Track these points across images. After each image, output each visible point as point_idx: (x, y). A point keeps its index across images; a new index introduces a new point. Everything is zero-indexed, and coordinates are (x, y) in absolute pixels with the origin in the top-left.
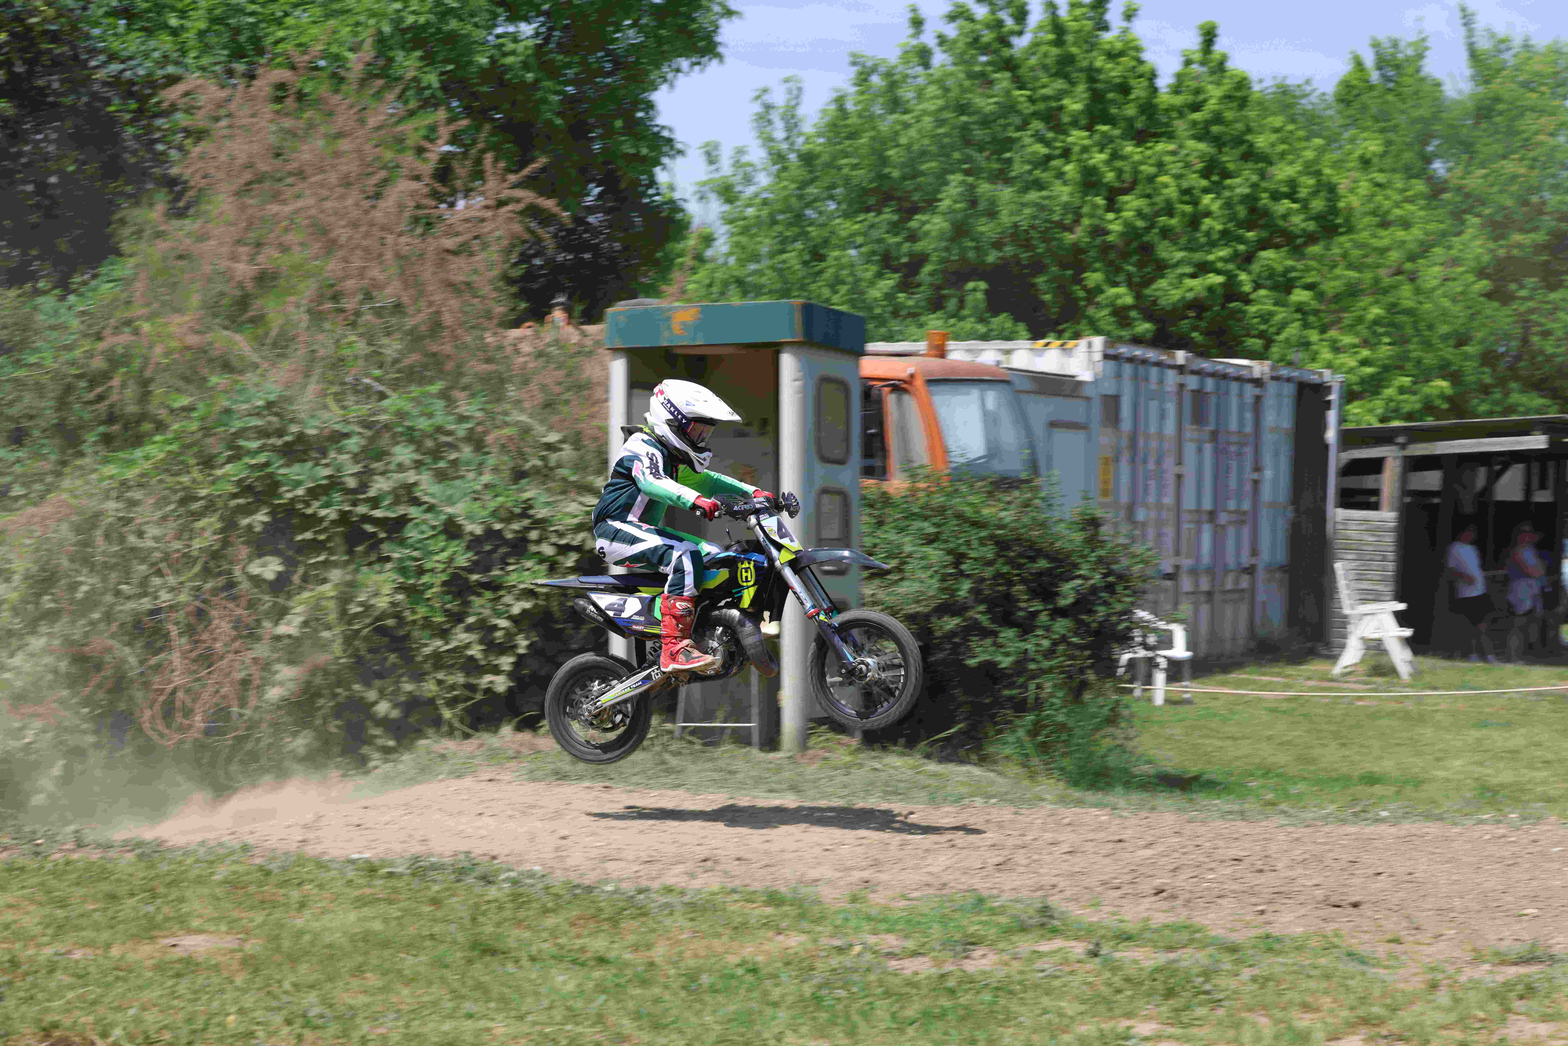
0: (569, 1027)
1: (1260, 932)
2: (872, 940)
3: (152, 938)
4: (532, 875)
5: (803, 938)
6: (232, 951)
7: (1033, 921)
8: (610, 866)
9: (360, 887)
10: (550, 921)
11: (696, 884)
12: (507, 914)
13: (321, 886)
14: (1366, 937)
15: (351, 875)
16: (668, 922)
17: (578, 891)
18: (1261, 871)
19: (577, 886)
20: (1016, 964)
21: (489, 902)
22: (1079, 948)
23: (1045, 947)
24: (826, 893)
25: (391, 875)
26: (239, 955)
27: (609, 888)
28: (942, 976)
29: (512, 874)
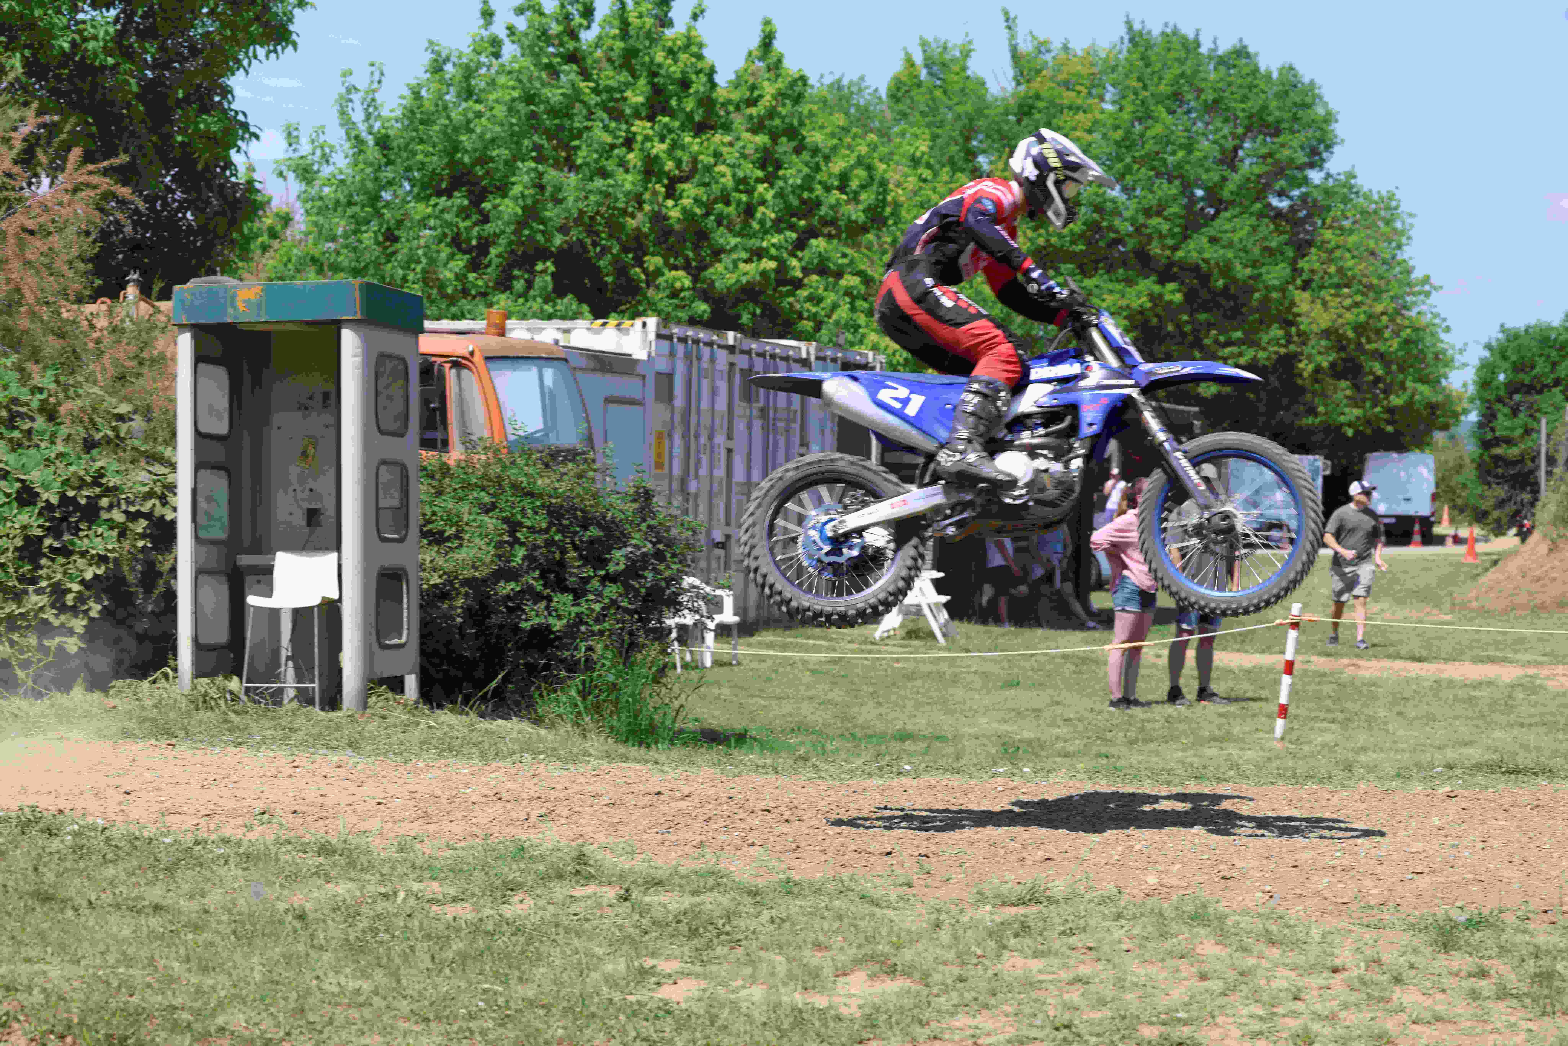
0: (121, 970)
1: (782, 877)
2: (416, 887)
5: (351, 885)
7: (569, 868)
8: (170, 819)
10: (110, 871)
11: (252, 836)
12: (68, 864)
14: (879, 882)
16: (222, 871)
17: (137, 843)
18: (788, 821)
20: (551, 908)
22: (610, 893)
23: (579, 892)
24: (376, 843)
27: (168, 840)
28: (481, 920)
29: (76, 827)
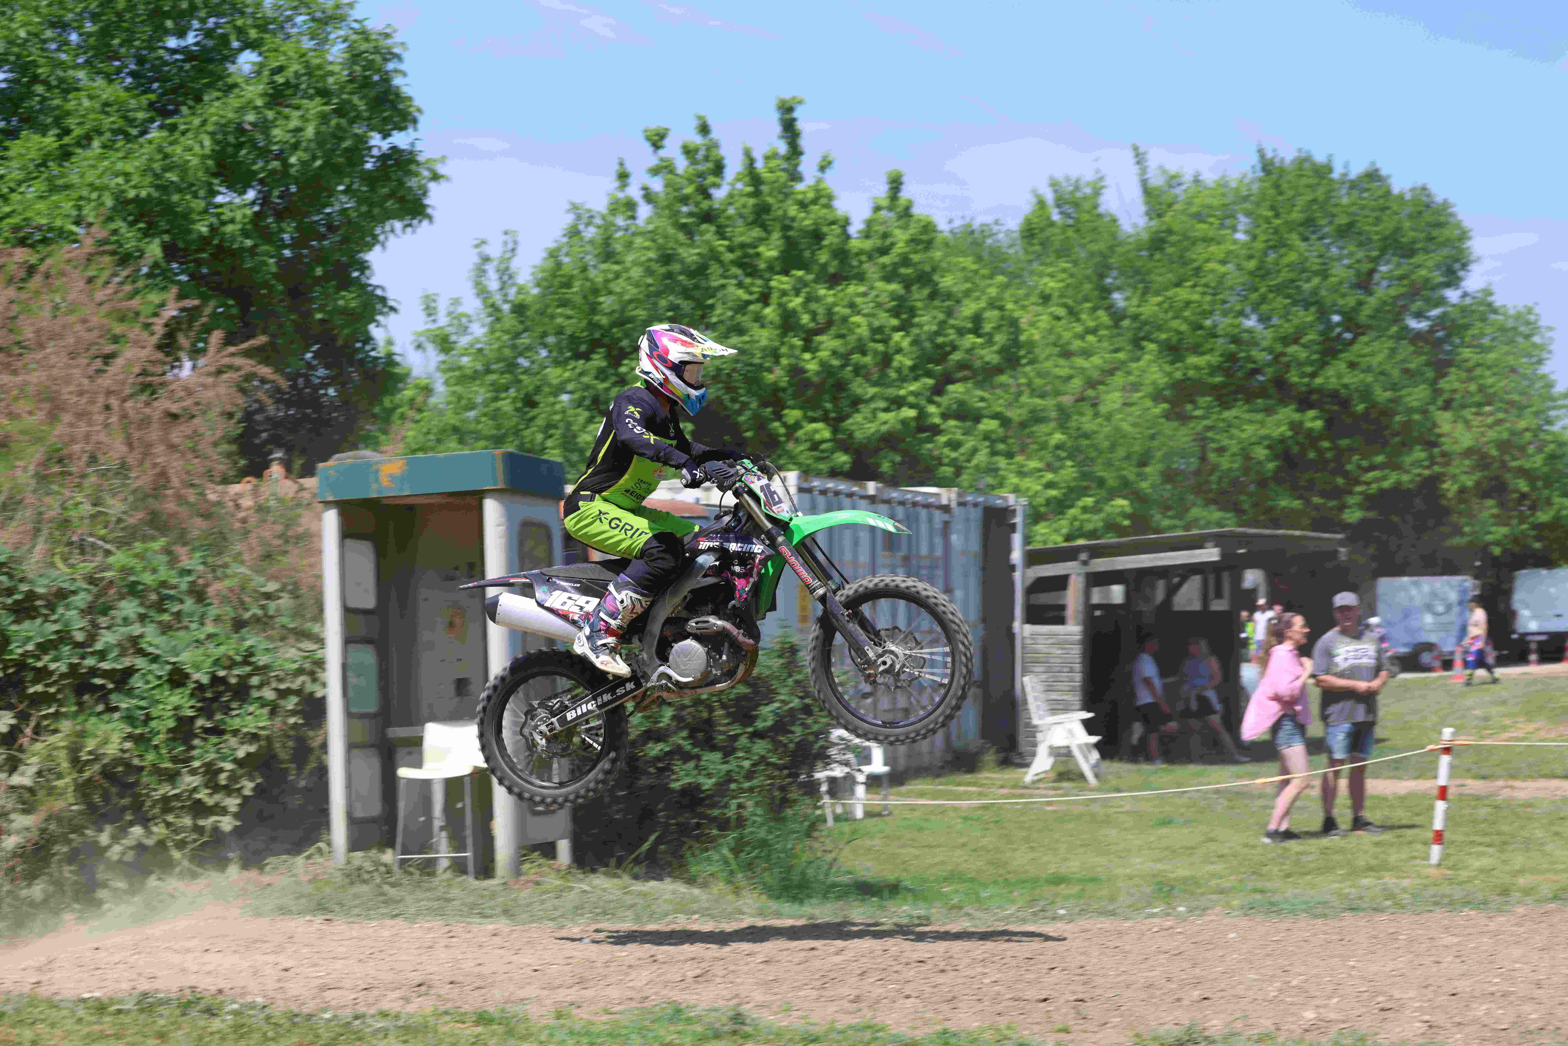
1: (939, 1028)
4: (252, 1006)
7: (726, 1028)
8: (329, 995)
9: (90, 1024)
11: (411, 1008)
13: (53, 1025)
14: (1036, 1028)
15: (81, 1013)
17: (296, 1020)
18: (943, 971)
19: (296, 1015)
21: (212, 1034)
24: (533, 1011)
25: (119, 1011)
27: (327, 1016)
29: (235, 1006)
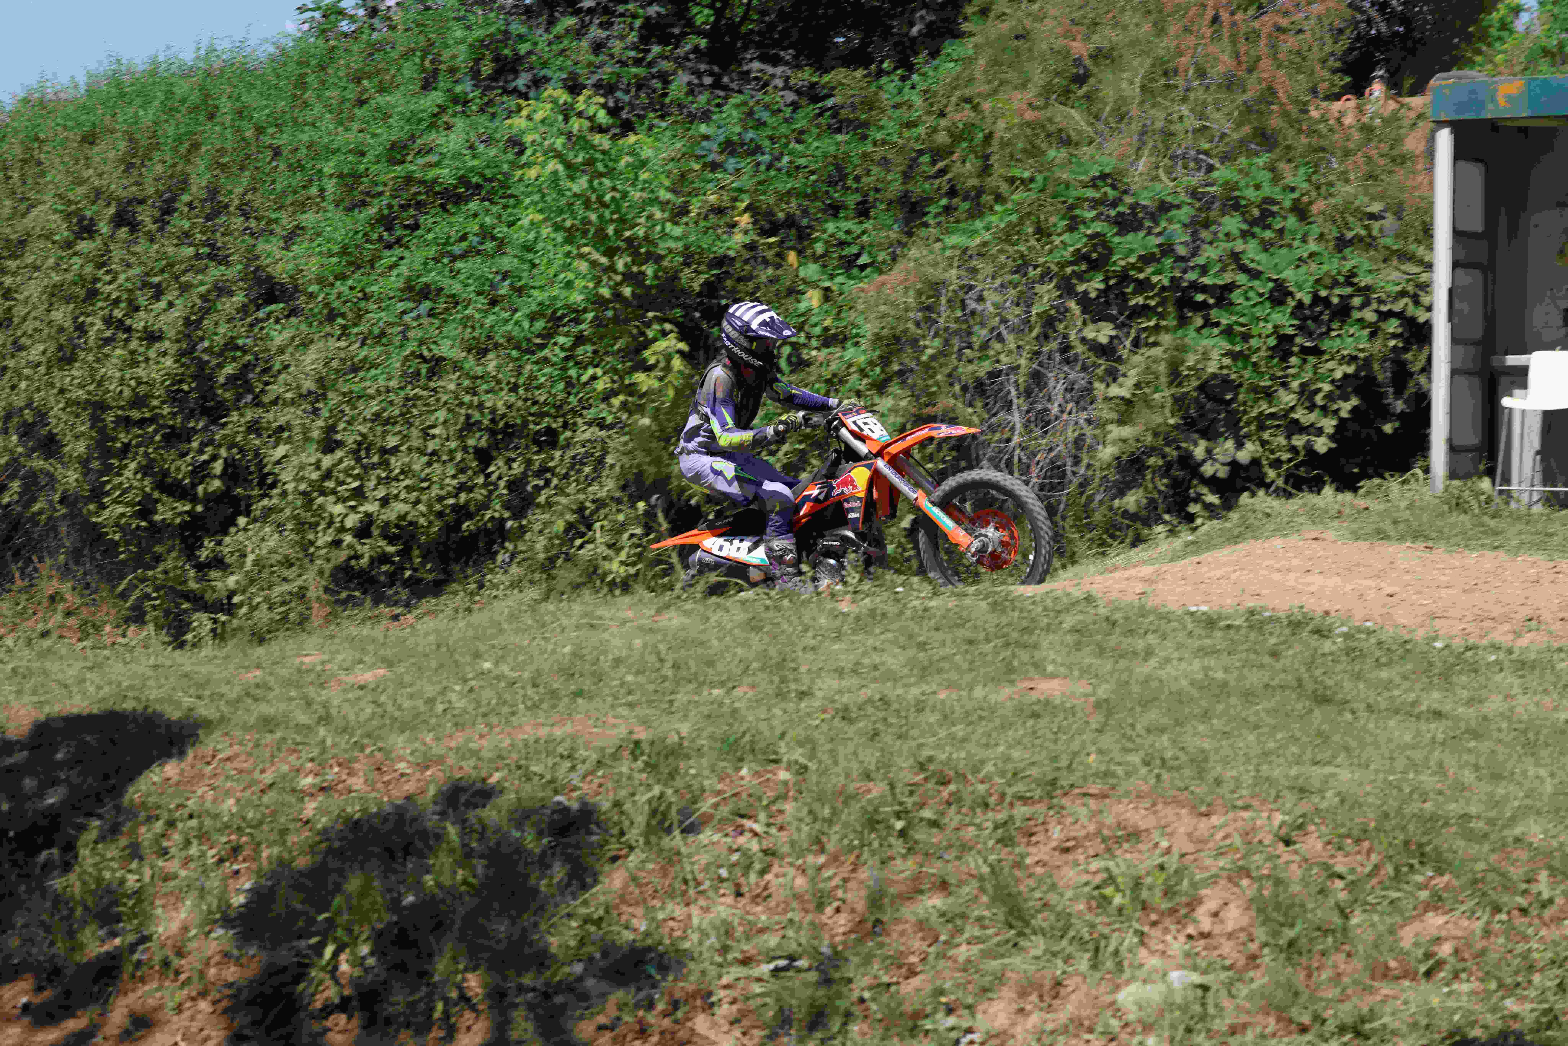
0: (1411, 776)
3: (1012, 682)
4: (1363, 630)
6: (1086, 695)
8: (1437, 624)
9: (1200, 637)
10: (1385, 674)
11: (1523, 643)
12: (1343, 666)
13: (1164, 637)
15: (1191, 626)
16: (1498, 678)
17: (1408, 647)
19: (1407, 642)
21: (1324, 655)
25: (1229, 627)
26: (1092, 699)
29: (1345, 629)
